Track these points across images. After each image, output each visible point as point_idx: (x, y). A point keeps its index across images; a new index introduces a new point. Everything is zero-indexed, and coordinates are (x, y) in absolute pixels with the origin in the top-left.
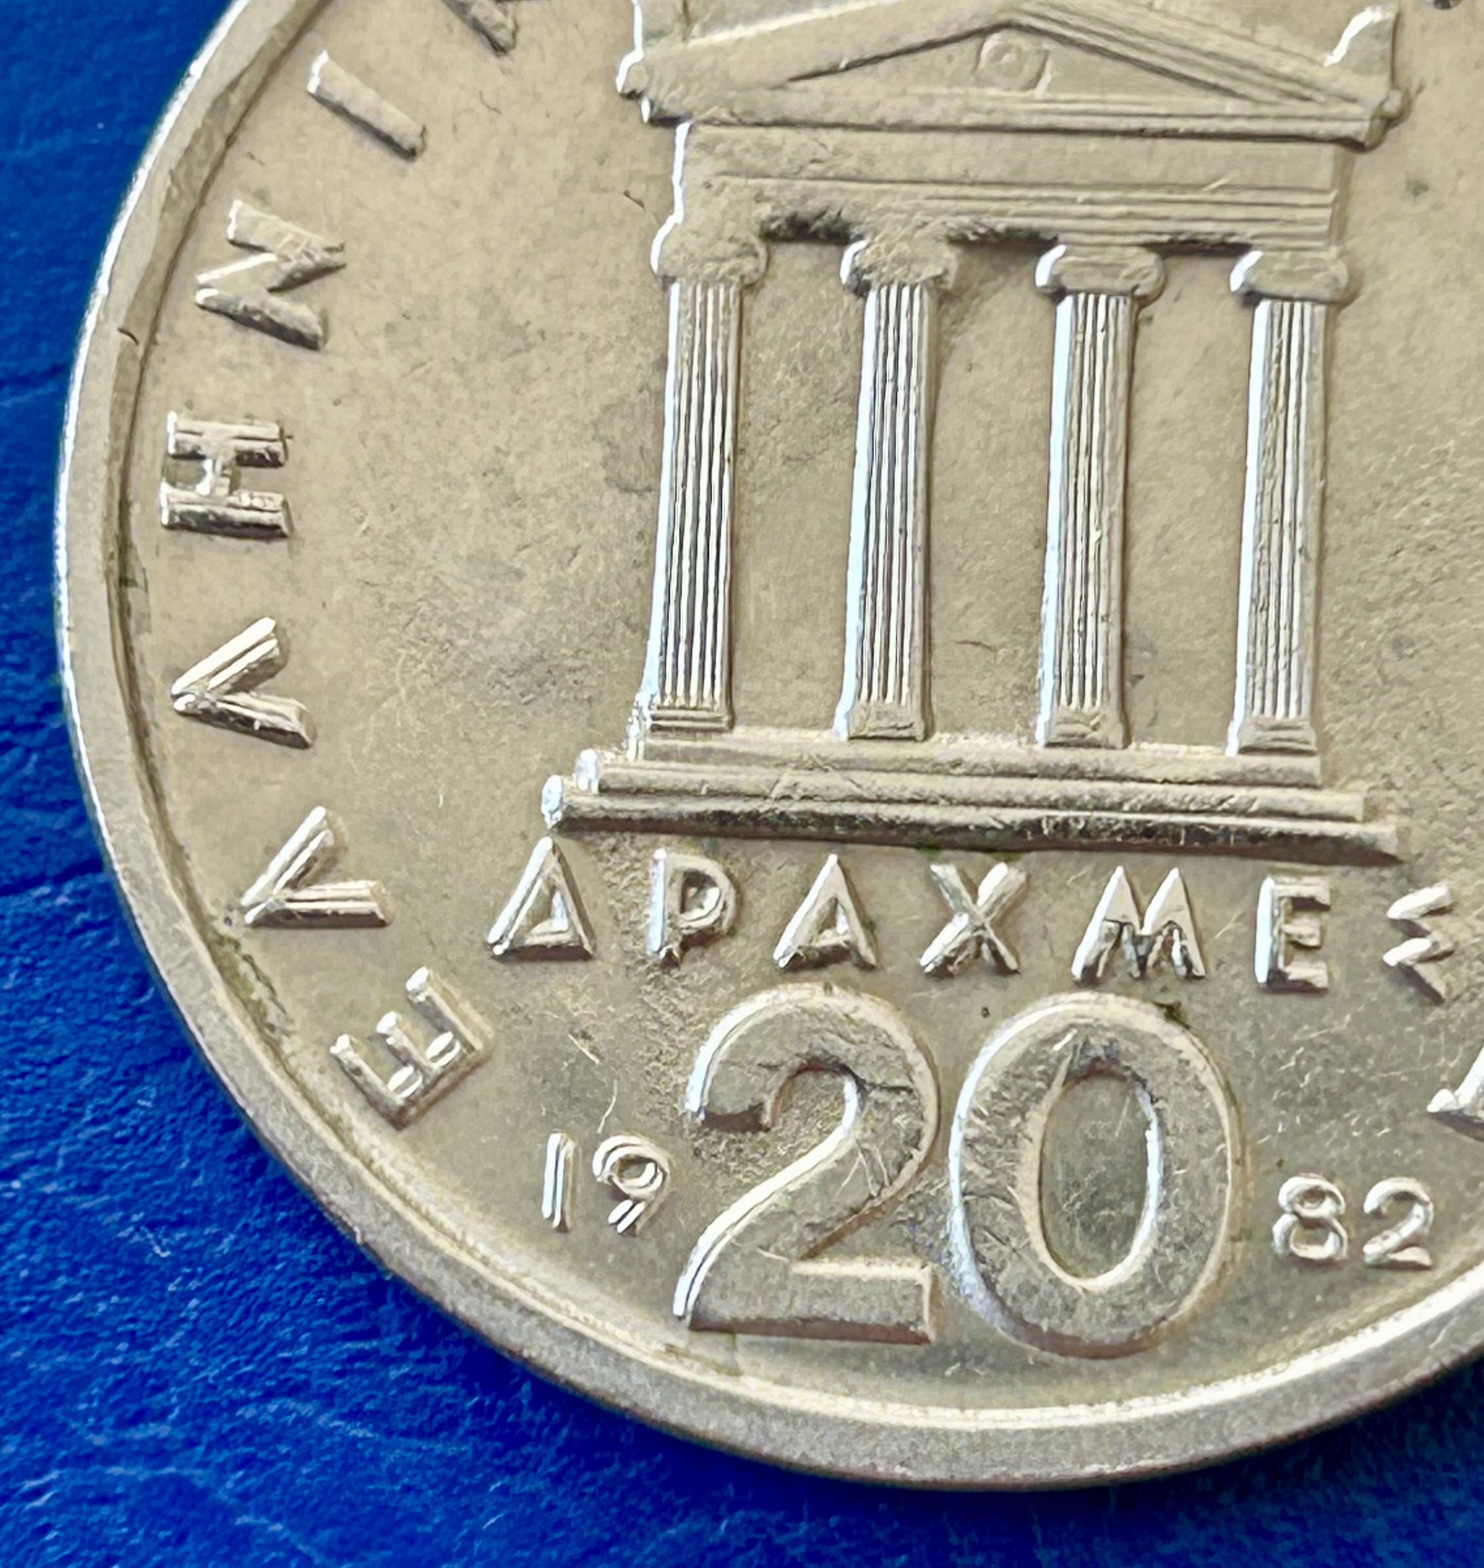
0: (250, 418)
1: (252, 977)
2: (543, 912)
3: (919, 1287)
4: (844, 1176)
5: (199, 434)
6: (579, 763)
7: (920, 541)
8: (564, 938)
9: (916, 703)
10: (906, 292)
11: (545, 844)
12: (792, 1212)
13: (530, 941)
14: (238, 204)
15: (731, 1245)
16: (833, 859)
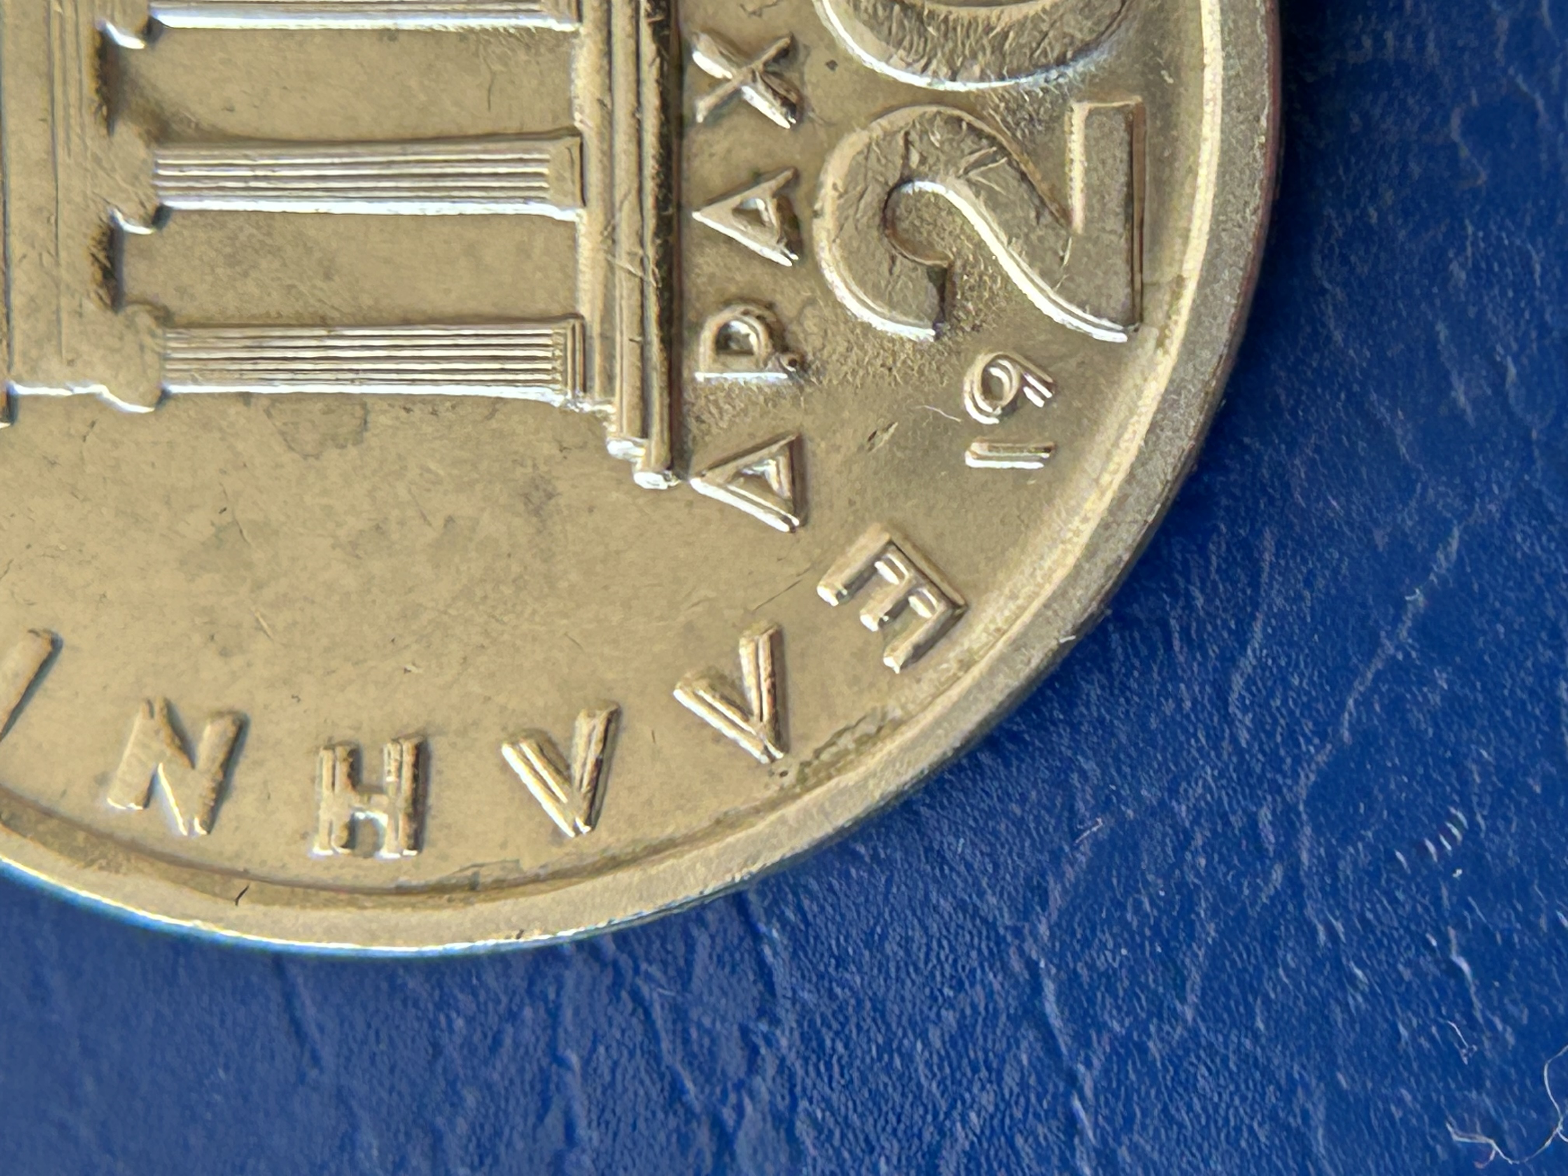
0: (314, 779)
1: (834, 749)
2: (759, 482)
3: (1091, 113)
4: (990, 190)
5: (331, 824)
6: (620, 456)
7: (396, 148)
8: (783, 461)
9: (546, 145)
10: (162, 172)
11: (696, 483)
12: (1027, 236)
13: (787, 494)
14: (110, 802)
15: (1059, 293)
16: (697, 216)
